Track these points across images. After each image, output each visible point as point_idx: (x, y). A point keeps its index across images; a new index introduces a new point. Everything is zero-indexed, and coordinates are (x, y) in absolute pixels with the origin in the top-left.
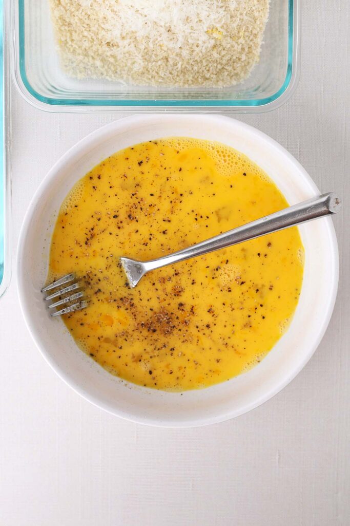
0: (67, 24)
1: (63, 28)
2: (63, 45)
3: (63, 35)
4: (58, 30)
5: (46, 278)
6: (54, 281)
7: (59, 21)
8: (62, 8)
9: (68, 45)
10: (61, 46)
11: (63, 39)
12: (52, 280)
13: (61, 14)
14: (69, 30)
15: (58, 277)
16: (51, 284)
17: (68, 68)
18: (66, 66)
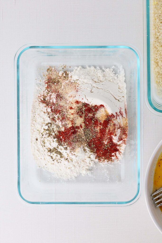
0: (160, 74)
1: (158, 76)
2: (158, 83)
3: (158, 79)
4: (156, 77)
5: (152, 189)
6: (156, 191)
7: (157, 73)
8: (159, 68)
9: (160, 84)
10: (157, 84)
11: (158, 81)
12: (155, 190)
13: (159, 70)
14: (161, 77)
15: (157, 189)
16: (155, 192)
17: (160, 94)
18: (159, 93)
